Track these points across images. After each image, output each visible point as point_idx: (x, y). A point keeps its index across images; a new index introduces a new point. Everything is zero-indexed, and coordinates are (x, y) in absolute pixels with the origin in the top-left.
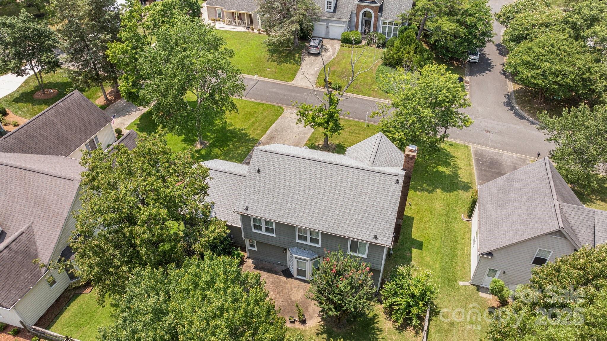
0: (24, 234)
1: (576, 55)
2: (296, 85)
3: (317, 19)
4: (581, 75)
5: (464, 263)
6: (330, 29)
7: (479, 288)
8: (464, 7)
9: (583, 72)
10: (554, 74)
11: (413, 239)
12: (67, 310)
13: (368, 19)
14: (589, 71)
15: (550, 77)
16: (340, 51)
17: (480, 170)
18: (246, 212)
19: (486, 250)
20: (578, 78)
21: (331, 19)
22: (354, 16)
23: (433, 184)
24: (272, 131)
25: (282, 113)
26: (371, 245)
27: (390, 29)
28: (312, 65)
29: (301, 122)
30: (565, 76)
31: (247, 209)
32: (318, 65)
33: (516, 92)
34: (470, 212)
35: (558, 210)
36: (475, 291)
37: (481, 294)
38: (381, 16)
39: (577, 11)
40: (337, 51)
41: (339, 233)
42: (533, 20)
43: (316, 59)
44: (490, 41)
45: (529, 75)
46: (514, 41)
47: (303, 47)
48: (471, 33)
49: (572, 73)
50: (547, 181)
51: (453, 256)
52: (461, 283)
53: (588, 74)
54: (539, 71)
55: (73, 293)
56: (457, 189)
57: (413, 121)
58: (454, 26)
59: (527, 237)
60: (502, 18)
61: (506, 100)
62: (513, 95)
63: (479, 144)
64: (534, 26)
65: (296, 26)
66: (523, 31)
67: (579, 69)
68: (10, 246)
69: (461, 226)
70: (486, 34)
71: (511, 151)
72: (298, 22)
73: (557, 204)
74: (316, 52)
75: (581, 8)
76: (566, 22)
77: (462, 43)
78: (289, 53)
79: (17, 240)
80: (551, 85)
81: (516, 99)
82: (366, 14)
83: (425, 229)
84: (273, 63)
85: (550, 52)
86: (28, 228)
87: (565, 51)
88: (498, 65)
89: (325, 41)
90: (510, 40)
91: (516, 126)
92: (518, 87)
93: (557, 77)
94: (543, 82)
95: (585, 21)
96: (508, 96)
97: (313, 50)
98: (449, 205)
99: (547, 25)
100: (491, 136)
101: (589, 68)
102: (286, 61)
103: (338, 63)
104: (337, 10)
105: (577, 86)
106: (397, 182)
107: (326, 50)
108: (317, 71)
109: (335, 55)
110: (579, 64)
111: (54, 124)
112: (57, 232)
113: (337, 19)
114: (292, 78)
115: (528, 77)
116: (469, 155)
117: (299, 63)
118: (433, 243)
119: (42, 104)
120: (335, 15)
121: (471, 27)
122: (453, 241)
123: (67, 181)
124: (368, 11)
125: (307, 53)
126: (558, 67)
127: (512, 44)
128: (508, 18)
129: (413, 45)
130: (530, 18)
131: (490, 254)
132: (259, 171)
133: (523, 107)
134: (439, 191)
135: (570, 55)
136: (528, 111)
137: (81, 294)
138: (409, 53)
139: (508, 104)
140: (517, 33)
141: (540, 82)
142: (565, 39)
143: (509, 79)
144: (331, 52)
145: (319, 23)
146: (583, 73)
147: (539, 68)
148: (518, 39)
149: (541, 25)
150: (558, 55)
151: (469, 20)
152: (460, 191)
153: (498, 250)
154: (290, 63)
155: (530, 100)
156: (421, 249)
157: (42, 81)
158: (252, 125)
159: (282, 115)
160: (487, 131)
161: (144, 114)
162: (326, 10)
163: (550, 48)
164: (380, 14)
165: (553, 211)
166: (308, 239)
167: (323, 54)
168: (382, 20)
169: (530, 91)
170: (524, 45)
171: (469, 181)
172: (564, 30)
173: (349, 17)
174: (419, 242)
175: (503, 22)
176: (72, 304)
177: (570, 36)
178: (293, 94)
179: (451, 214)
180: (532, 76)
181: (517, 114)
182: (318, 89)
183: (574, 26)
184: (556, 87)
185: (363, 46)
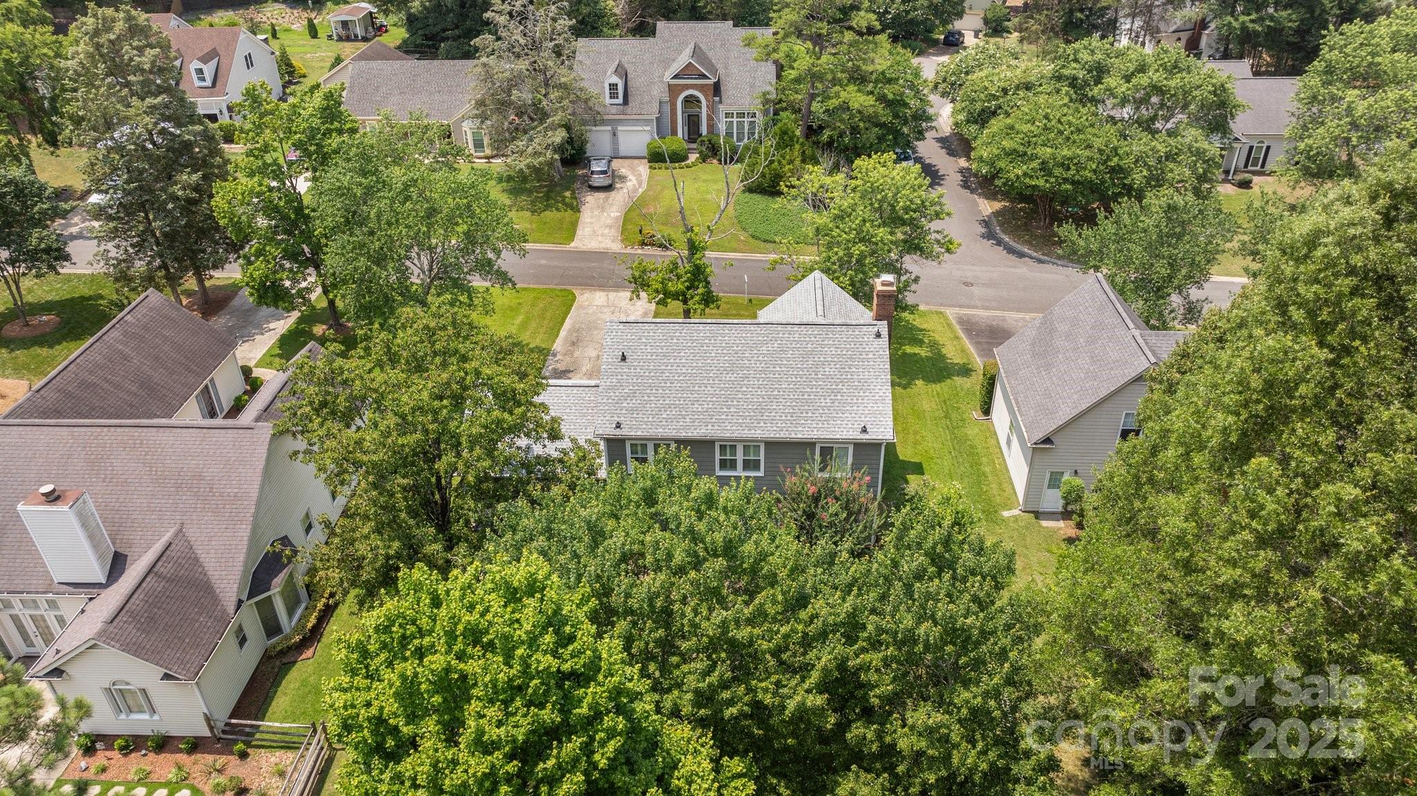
0: (173, 546)
1: (1089, 130)
2: (584, 248)
3: (597, 119)
4: (1106, 162)
5: (1000, 484)
6: (622, 138)
7: (1038, 515)
8: (878, 67)
9: (1108, 156)
10: (1063, 165)
11: (903, 461)
12: (279, 693)
13: (694, 111)
14: (1117, 154)
15: (1057, 171)
16: (650, 177)
17: (977, 344)
18: (618, 432)
19: (1040, 435)
20: (1102, 167)
21: (622, 117)
22: (667, 109)
23: (906, 374)
24: (570, 332)
25: (574, 300)
26: (859, 446)
27: (740, 125)
28: (602, 208)
29: (638, 296)
30: (1080, 167)
31: (618, 426)
32: (615, 208)
33: (997, 214)
34: (986, 403)
35: (1140, 341)
36: (1034, 520)
37: (1044, 523)
38: (721, 102)
39: (1072, 57)
40: (645, 177)
41: (800, 436)
42: (1000, 80)
43: (607, 198)
44: (932, 128)
45: (1020, 173)
46: (976, 122)
47: (575, 178)
48: (896, 116)
49: (1090, 159)
50: (1111, 306)
51: (979, 476)
52: (1006, 514)
53: (1116, 159)
54: (1035, 164)
55: (278, 663)
56: (949, 376)
57: (862, 252)
58: (871, 100)
59: (1103, 393)
60: (941, 87)
61: (984, 230)
62: (994, 220)
63: (960, 306)
64: (1005, 91)
65: (559, 136)
66: (989, 101)
67: (1101, 151)
68: (155, 570)
69: (976, 431)
70: (922, 117)
71: (1019, 310)
72: (563, 126)
73: (1137, 333)
74: (607, 182)
75: (1076, 52)
76: (1059, 78)
77: (884, 135)
78: (549, 191)
79: (164, 558)
80: (1060, 184)
81: (1001, 225)
82: (690, 101)
83: (916, 443)
84: (521, 214)
85: (1046, 128)
86: (176, 535)
87: (1070, 124)
88: (951, 172)
89: (615, 164)
90: (968, 121)
91: (1013, 270)
92: (998, 205)
93: (1068, 169)
94: (1047, 181)
95: (1089, 71)
96: (986, 223)
97: (598, 180)
98: (945, 402)
99: (1028, 87)
100: (976, 290)
101: (1115, 149)
102: (547, 208)
103: (656, 199)
104: (630, 99)
105: (1103, 182)
106: (878, 335)
107: (623, 178)
108: (617, 218)
109: (645, 186)
110: (1098, 143)
111: (126, 358)
112: (245, 531)
113: (634, 117)
114: (572, 235)
115: (1018, 177)
116: (950, 325)
117: (577, 210)
118: (939, 461)
119: (32, 345)
120: (629, 109)
121: (896, 104)
122: (971, 454)
123: (241, 431)
124: (691, 96)
125: (585, 189)
126: (1065, 152)
127: (973, 128)
128: (952, 85)
129: (797, 147)
130: (996, 79)
131: (1047, 440)
132: (624, 358)
133: (1018, 238)
134: (919, 383)
135: (1079, 131)
136: (1029, 243)
137: (295, 662)
138: (791, 162)
139: (990, 235)
140: (978, 106)
141: (1041, 182)
142: (1065, 105)
143: (979, 195)
144: (635, 182)
145: (598, 128)
146: (1109, 159)
147: (1033, 158)
148: (982, 118)
149: (1017, 88)
150: (1060, 132)
151: (889, 91)
152: (955, 378)
153: (1061, 429)
154: (557, 209)
155: (1026, 225)
156: (923, 474)
157: (21, 297)
158: (524, 326)
159: (575, 304)
160: (966, 284)
161: (283, 336)
162: (608, 101)
163: (1045, 121)
164: (717, 99)
165: (1134, 344)
166: (740, 464)
167: (618, 186)
168: (722, 109)
169: (1021, 209)
170: (996, 124)
171: (965, 361)
172: (1058, 91)
173: (656, 109)
174: (915, 463)
175: (944, 94)
176: (284, 682)
177: (1071, 100)
178: (583, 265)
179: (954, 416)
180: (1025, 174)
181: (1011, 251)
182: (629, 250)
183: (1072, 83)
184: (1069, 187)
185: (694, 165)
